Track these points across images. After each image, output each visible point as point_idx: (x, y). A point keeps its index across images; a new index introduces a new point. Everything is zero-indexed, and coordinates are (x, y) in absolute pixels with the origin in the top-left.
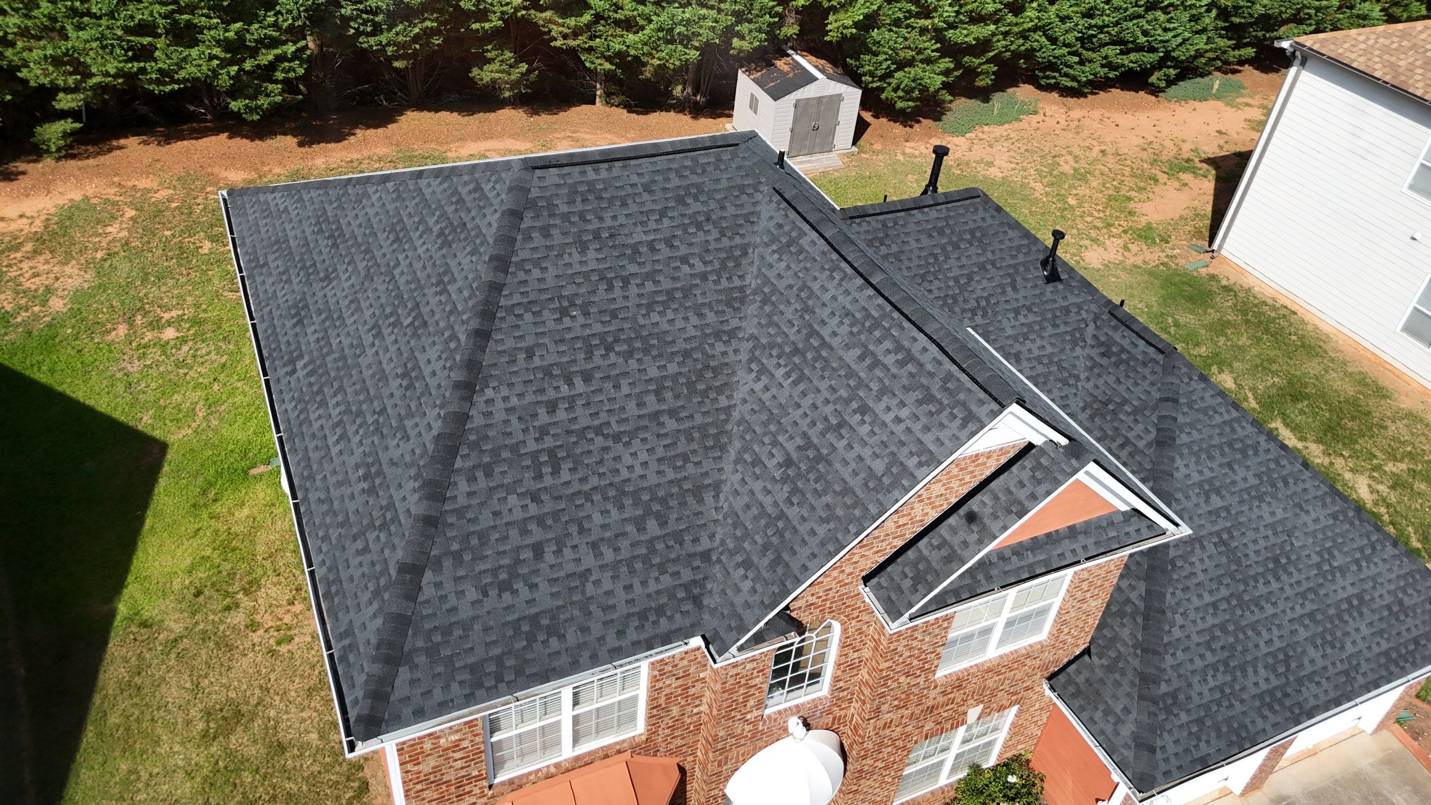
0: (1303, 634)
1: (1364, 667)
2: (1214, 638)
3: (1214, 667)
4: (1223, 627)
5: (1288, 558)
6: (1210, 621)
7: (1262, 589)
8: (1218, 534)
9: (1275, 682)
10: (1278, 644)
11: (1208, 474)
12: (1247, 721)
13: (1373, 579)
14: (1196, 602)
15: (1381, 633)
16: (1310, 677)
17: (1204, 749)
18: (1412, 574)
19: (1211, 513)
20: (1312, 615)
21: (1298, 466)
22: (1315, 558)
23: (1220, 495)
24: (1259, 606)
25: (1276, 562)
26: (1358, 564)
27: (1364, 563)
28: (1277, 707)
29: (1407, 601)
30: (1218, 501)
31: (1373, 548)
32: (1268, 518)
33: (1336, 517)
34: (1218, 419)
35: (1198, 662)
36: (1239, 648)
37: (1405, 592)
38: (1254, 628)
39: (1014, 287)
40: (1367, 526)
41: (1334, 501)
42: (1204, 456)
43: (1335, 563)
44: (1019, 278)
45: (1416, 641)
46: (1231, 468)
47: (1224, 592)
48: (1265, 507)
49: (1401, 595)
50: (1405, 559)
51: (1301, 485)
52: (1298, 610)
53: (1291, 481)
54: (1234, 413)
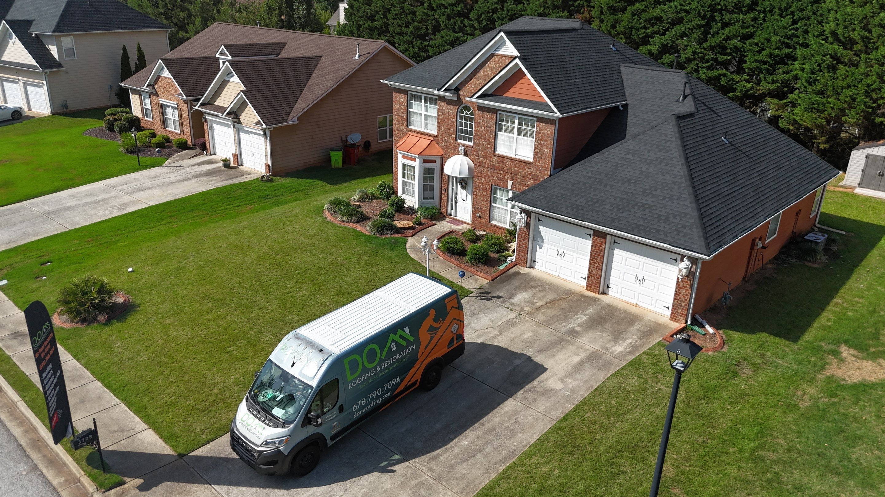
3: (568, 190)
9: (583, 204)
17: (538, 203)
18: (686, 214)
19: (623, 158)
20: (622, 199)
21: (680, 163)
22: (647, 187)
23: (633, 156)
24: (605, 186)
25: (629, 180)
26: (664, 198)
27: (667, 200)
28: (575, 210)
29: (671, 219)
30: (630, 156)
31: (679, 198)
32: (644, 169)
33: (674, 183)
34: (664, 138)
35: (565, 185)
36: (583, 190)
37: (675, 216)
38: (595, 190)
39: (661, 99)
40: (686, 192)
41: (681, 179)
42: (643, 144)
43: (654, 193)
44: (666, 97)
45: (658, 231)
46: (649, 151)
47: (598, 176)
48: (647, 166)
49: (671, 216)
50: (690, 209)
51: (672, 168)
52: (619, 195)
53: (670, 165)
54: (674, 139)
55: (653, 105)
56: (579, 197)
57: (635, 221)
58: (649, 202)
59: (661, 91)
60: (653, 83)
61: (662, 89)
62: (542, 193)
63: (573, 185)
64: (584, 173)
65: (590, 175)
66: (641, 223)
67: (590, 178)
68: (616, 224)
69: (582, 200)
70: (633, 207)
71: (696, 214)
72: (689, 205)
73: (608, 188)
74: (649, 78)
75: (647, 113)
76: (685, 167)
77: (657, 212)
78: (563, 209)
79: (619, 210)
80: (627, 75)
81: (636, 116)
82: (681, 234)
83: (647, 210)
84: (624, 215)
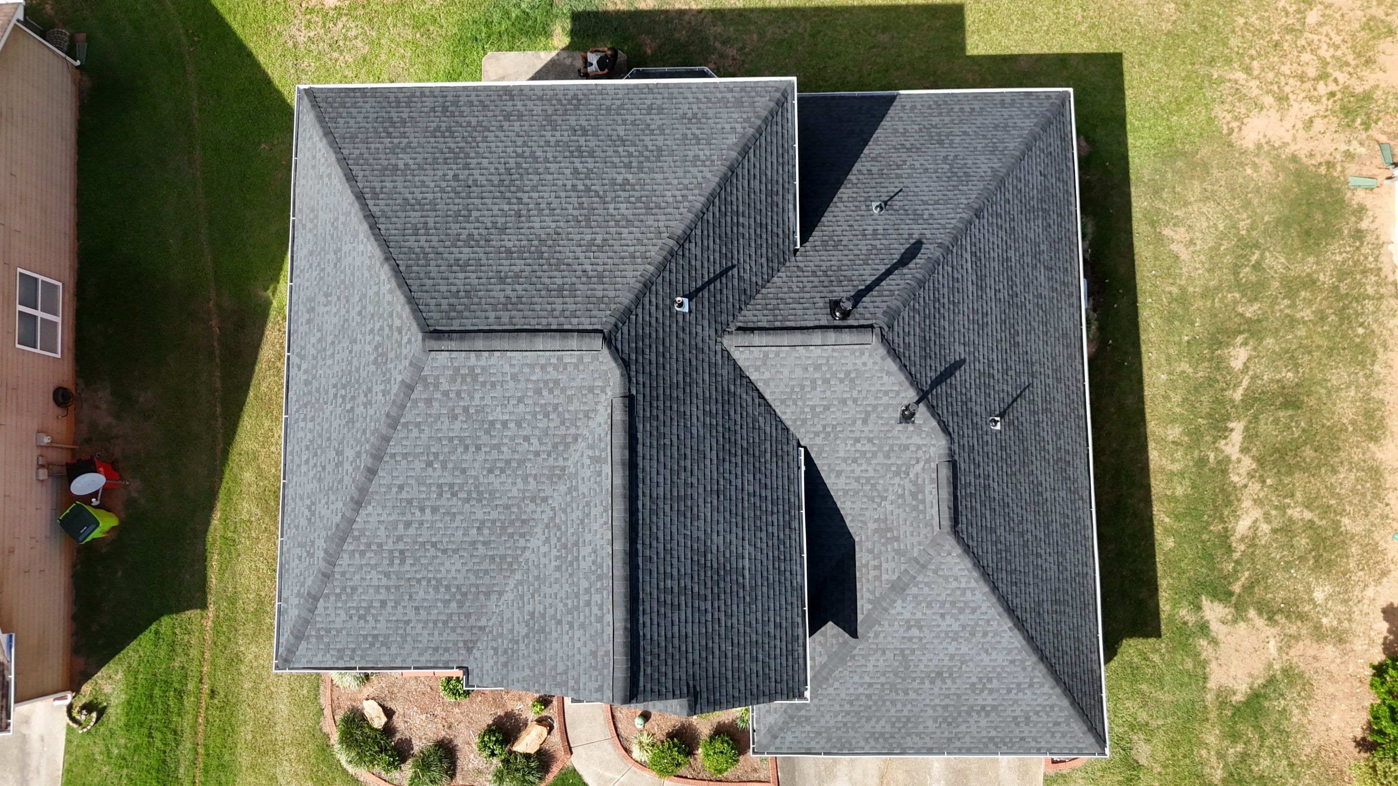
0: (930, 712)
1: (967, 739)
2: (857, 699)
3: (848, 713)
4: (869, 697)
5: (951, 675)
6: (861, 690)
7: (915, 685)
8: (902, 650)
9: (888, 729)
10: (905, 713)
11: (919, 615)
12: (854, 742)
13: (1015, 702)
14: (856, 678)
15: (996, 728)
16: (917, 734)
17: (813, 744)
24: (906, 693)
25: (939, 674)
26: (1009, 691)
27: (1014, 691)
28: (881, 740)
29: (1034, 718)
30: (915, 632)
31: (1031, 685)
32: (951, 650)
33: (1012, 662)
35: (837, 708)
36: (874, 708)
37: (1037, 713)
38: (893, 703)
39: (865, 421)
41: (1020, 652)
42: (924, 605)
43: (989, 686)
44: (873, 416)
45: (1023, 739)
46: (943, 616)
47: (883, 679)
48: (954, 643)
51: (998, 639)
59: (855, 401)
60: (826, 381)
61: (855, 394)
62: (808, 728)
63: (851, 703)
72: (1051, 692)
73: (912, 695)
75: (855, 460)
76: (1016, 631)
77: (1009, 713)
78: (862, 744)
79: (949, 724)
80: (757, 369)
81: (839, 474)
82: (1058, 735)
83: (993, 714)
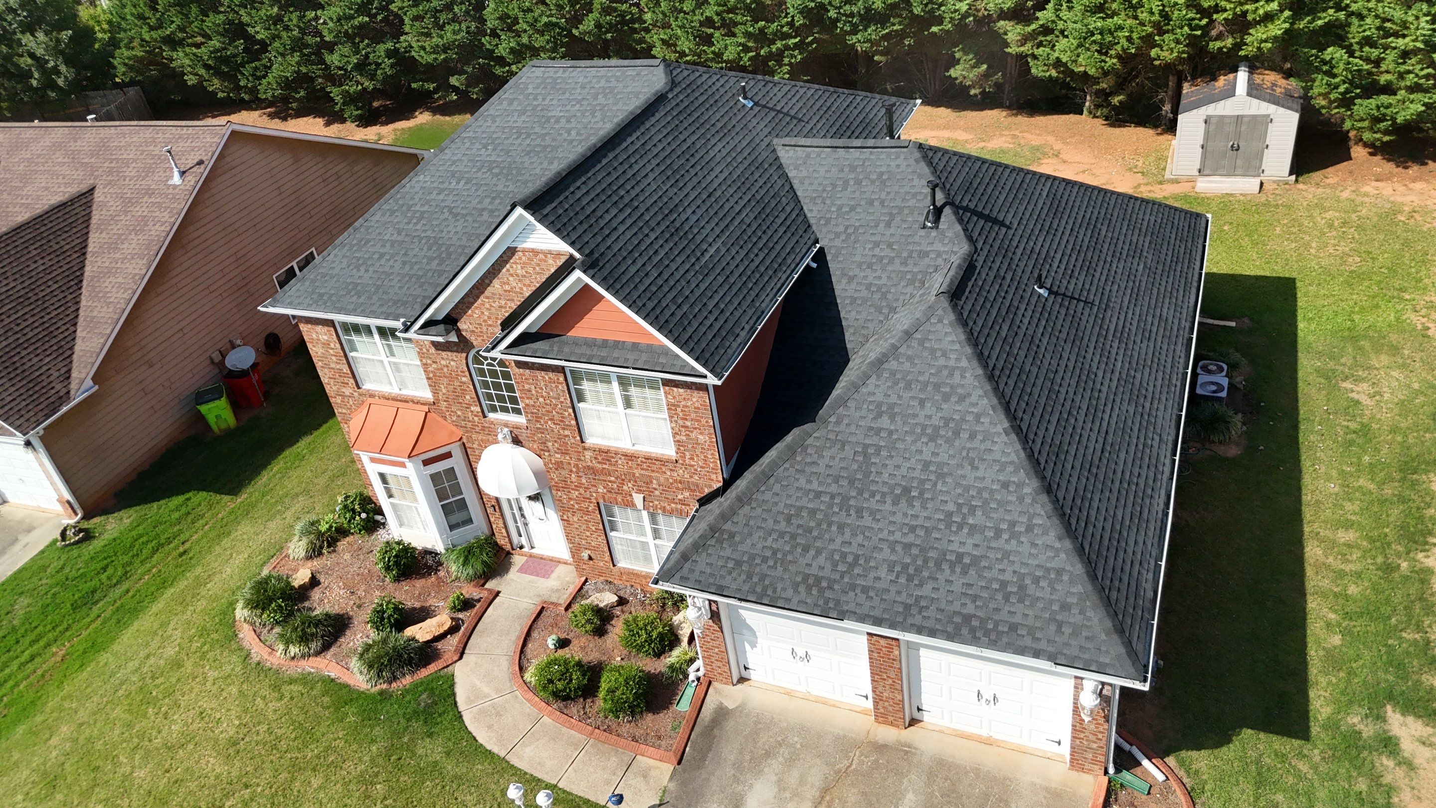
17: (727, 581)
18: (1059, 572)
19: (871, 428)
20: (908, 546)
21: (999, 429)
22: (951, 507)
23: (892, 418)
24: (859, 511)
25: (906, 490)
26: (998, 533)
27: (1005, 536)
28: (814, 592)
29: (1031, 590)
30: (885, 422)
31: (1030, 529)
32: (927, 455)
33: (1005, 485)
34: (942, 362)
35: (770, 524)
36: (815, 533)
37: (1036, 580)
38: (841, 527)
39: (888, 225)
40: (1038, 509)
41: (1016, 471)
42: (901, 385)
43: (971, 521)
44: (898, 219)
45: (1013, 627)
46: (922, 402)
47: (834, 488)
48: (932, 445)
49: (1028, 581)
50: (1063, 556)
51: (988, 444)
52: (898, 536)
53: (980, 437)
54: (964, 363)
55: (877, 244)
56: (812, 552)
57: (956, 606)
58: (968, 548)
59: (882, 203)
60: (858, 182)
61: (883, 196)
62: (728, 552)
63: (788, 519)
64: (802, 482)
65: (815, 486)
66: (970, 609)
67: (818, 494)
68: (918, 620)
69: (821, 560)
70: (938, 565)
71: (1079, 569)
72: (1058, 545)
73: (867, 521)
74: (846, 170)
75: (870, 266)
76: (1014, 436)
77: (994, 573)
78: (789, 593)
79: (910, 579)
80: (797, 168)
81: (851, 279)
82: (1067, 630)
83: (972, 572)
84: (927, 590)
